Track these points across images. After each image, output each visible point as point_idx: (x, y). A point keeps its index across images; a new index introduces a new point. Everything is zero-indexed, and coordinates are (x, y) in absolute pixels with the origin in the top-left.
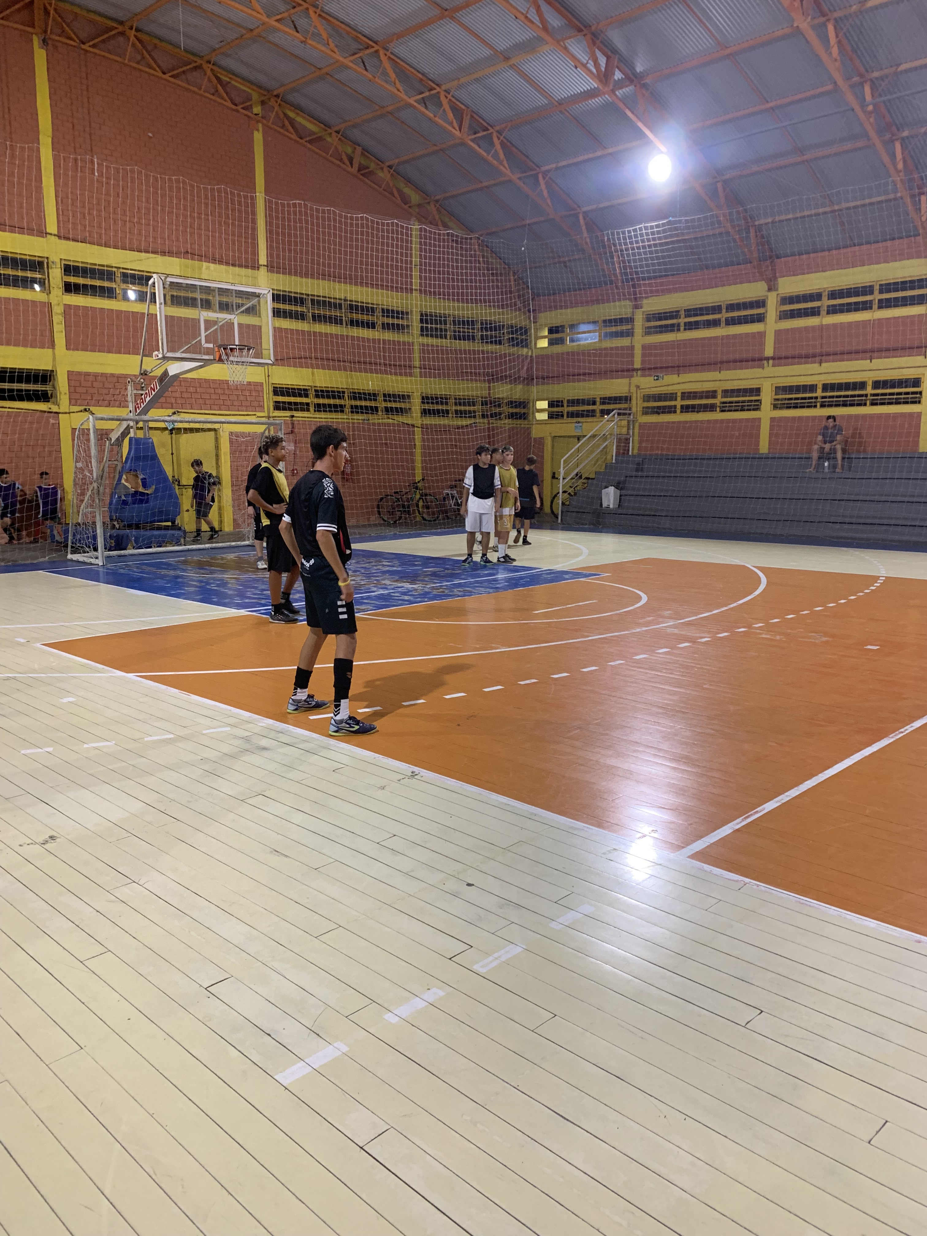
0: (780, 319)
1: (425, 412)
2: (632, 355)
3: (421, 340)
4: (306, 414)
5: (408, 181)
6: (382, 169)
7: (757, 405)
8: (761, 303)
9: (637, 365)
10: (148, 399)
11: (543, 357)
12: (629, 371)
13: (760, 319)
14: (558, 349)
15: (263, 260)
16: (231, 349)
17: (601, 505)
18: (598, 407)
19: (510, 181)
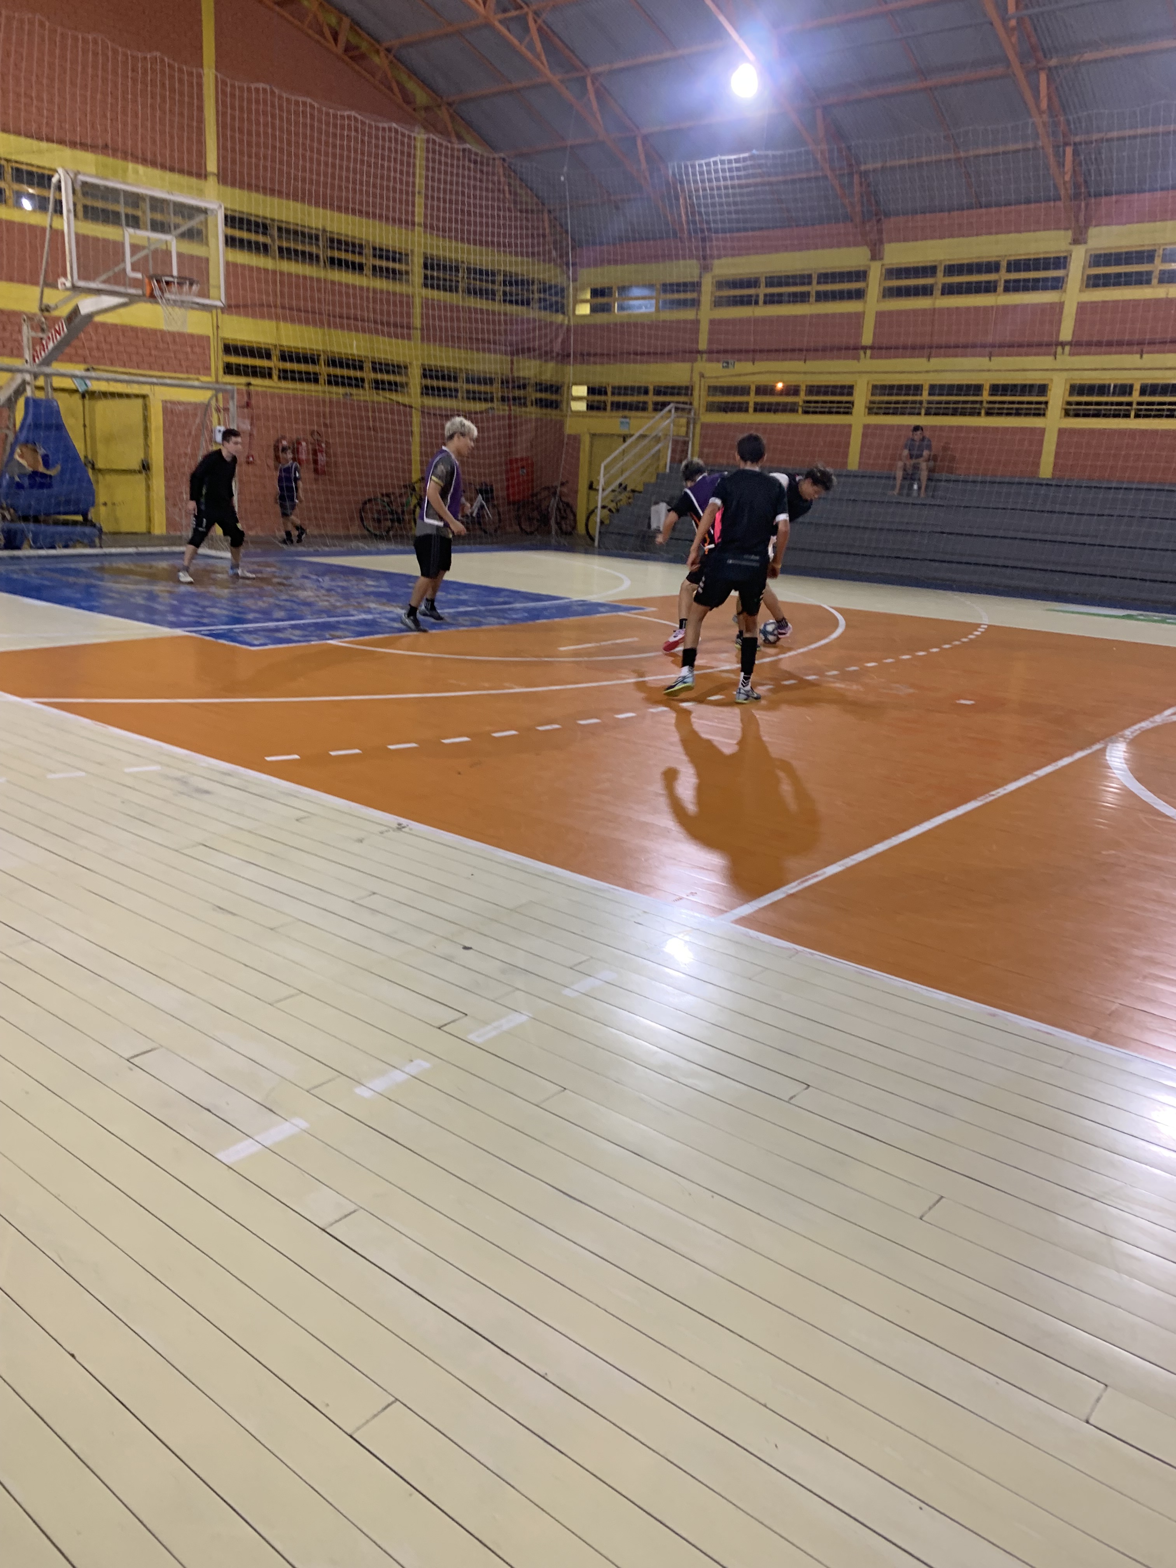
0: (884, 296)
1: (427, 391)
2: (697, 331)
3: (424, 291)
4: (267, 382)
5: (413, 73)
6: (377, 52)
7: (848, 408)
8: (861, 275)
9: (703, 345)
10: (51, 345)
11: (583, 328)
12: (691, 354)
13: (859, 295)
14: (602, 318)
15: (212, 166)
16: (168, 283)
17: (649, 526)
18: (651, 398)
19: (549, 84)
